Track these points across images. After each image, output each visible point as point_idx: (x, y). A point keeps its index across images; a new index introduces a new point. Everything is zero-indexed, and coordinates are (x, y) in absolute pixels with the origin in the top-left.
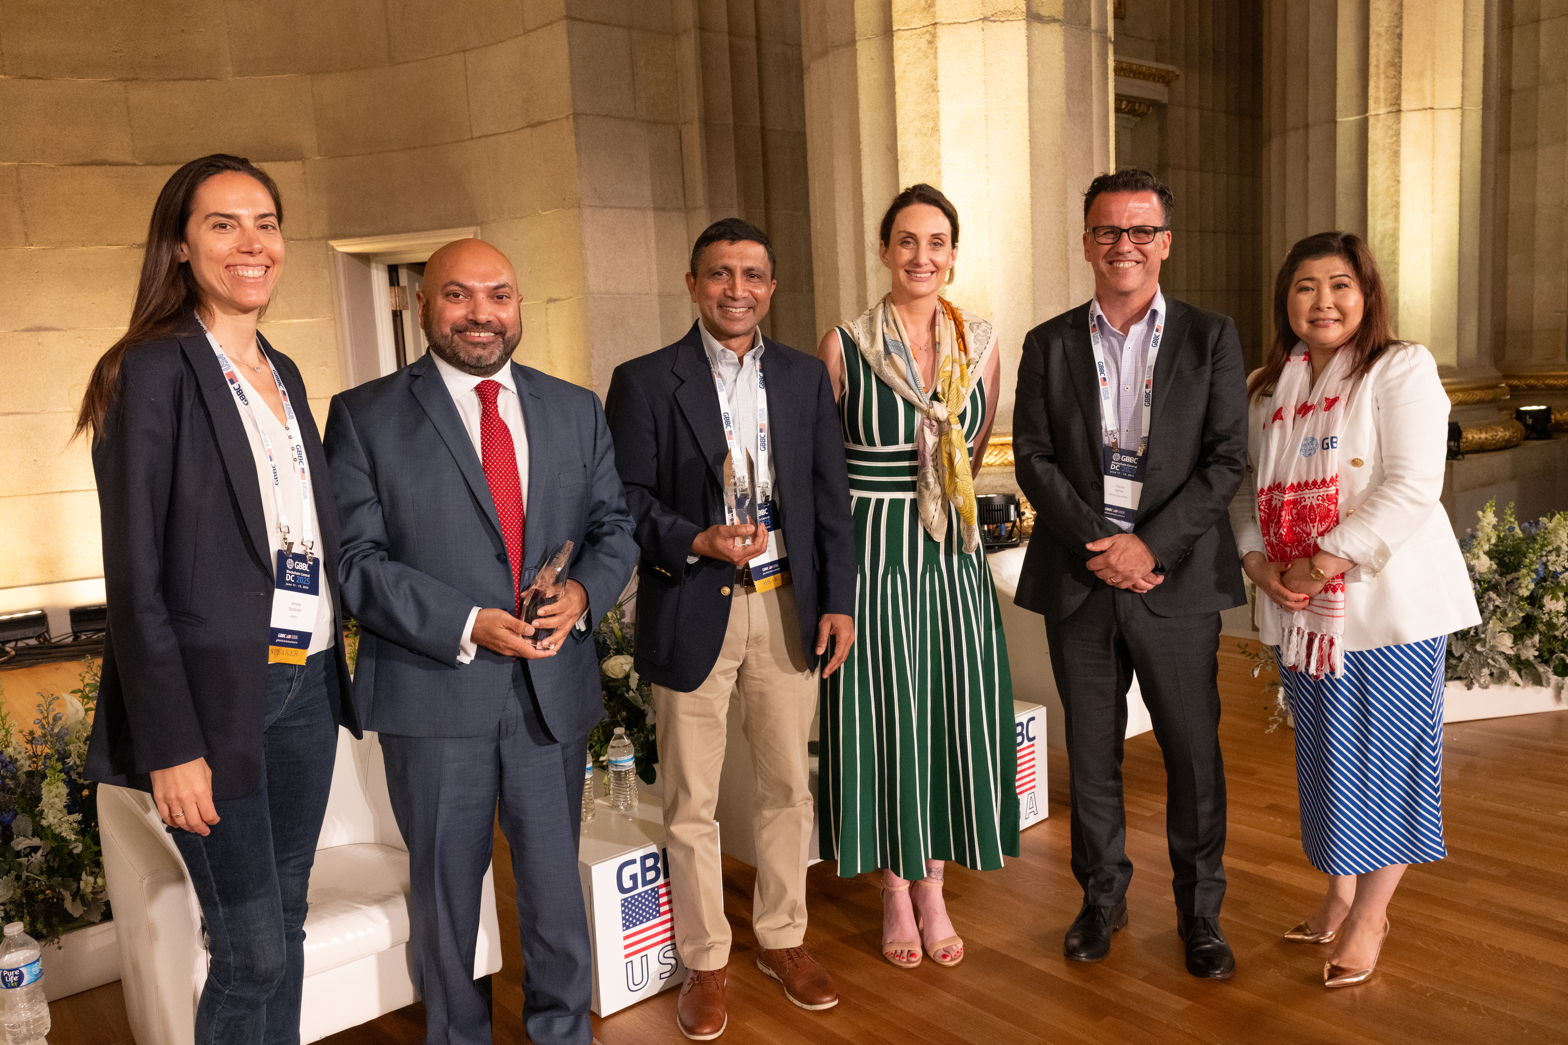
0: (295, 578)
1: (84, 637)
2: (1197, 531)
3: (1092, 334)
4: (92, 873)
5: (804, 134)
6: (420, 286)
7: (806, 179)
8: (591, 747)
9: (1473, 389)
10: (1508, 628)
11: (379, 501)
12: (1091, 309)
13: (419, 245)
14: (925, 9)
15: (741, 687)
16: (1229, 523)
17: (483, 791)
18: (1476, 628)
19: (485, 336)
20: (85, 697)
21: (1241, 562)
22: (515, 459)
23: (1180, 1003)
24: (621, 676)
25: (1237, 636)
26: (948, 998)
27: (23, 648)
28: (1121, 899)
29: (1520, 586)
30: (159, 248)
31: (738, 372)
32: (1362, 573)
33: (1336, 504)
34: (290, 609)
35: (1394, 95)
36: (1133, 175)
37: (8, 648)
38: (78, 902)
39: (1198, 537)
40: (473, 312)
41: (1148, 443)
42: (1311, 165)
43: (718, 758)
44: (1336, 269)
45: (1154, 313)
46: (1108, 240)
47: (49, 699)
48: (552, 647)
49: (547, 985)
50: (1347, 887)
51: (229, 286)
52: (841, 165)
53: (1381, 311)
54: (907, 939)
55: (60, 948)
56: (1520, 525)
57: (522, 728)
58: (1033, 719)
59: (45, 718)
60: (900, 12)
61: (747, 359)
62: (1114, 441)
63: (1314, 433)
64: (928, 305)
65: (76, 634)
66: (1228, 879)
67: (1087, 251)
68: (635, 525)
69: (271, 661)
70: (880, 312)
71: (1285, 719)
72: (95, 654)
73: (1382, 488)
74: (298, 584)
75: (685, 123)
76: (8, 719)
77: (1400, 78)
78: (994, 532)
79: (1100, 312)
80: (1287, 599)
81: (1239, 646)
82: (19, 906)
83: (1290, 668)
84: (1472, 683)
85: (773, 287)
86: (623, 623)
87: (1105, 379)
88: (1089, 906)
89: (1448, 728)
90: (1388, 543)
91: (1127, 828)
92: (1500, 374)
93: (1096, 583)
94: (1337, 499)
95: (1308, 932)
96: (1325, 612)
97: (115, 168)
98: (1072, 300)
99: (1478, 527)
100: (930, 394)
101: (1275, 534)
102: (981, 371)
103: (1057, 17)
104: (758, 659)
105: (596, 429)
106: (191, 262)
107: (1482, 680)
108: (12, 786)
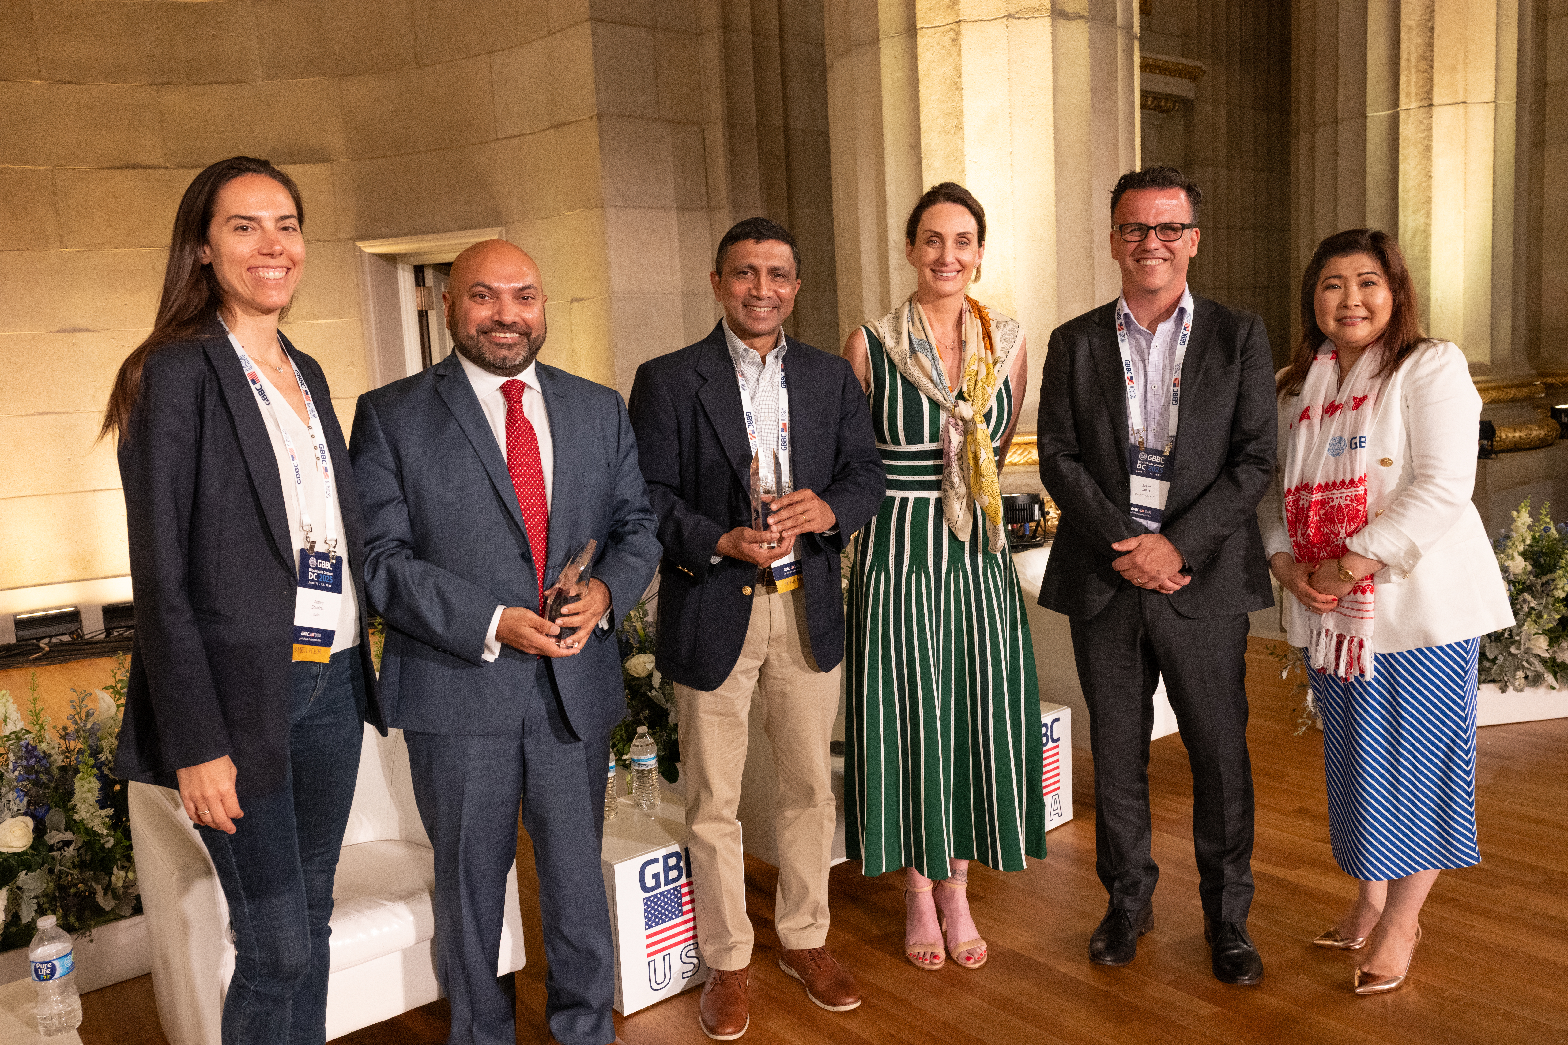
0: (318, 576)
1: (116, 634)
2: (1225, 531)
3: (1118, 333)
4: (123, 868)
5: (827, 133)
6: (445, 286)
7: (829, 178)
8: (614, 746)
9: (1508, 387)
10: (1543, 630)
11: (405, 500)
12: (1118, 307)
13: (445, 245)
14: (948, 7)
15: (763, 687)
16: (1256, 522)
17: (506, 789)
18: (1510, 630)
19: (510, 336)
20: (116, 693)
21: (1269, 563)
22: (539, 458)
23: (1208, 1009)
24: (644, 675)
25: (1264, 636)
26: (972, 1001)
27: (56, 645)
28: (1147, 903)
29: (1556, 588)
30: (182, 251)
31: (761, 372)
32: (1392, 574)
33: (1365, 504)
34: (313, 607)
35: (1425, 89)
36: (1160, 172)
37: (42, 644)
38: (110, 894)
39: (1225, 538)
40: (499, 313)
41: (1176, 444)
42: (1341, 160)
43: (739, 758)
44: (1363, 266)
45: (1182, 311)
46: (1135, 237)
47: (82, 695)
48: (576, 645)
49: (570, 984)
50: (1378, 892)
51: (251, 288)
52: (865, 163)
53: (1410, 308)
54: (930, 940)
55: (91, 941)
56: (1555, 526)
57: (546, 725)
58: (1057, 720)
59: (77, 714)
60: (924, 10)
61: (770, 359)
62: (1140, 440)
63: (1342, 431)
64: (954, 305)
65: (108, 631)
66: (1256, 883)
67: (1114, 249)
68: (658, 524)
69: (296, 657)
70: (906, 311)
71: (1314, 721)
72: (126, 650)
73: (1412, 488)
74: (320, 582)
75: (709, 122)
76: (42, 715)
77: (1432, 72)
78: (1018, 532)
79: (1127, 310)
80: (1315, 600)
81: (1267, 647)
82: (52, 899)
83: (1319, 670)
84: (1506, 686)
85: (798, 287)
86: (646, 622)
87: (1131, 378)
88: (1114, 910)
89: (1481, 731)
90: (1419, 544)
91: (1153, 831)
92: (1534, 372)
93: (1122, 584)
94: (1365, 499)
95: (1339, 938)
96: (1354, 613)
97: (148, 171)
98: (1097, 298)
99: (1512, 527)
100: (956, 393)
101: (1303, 535)
102: (1008, 369)
103: (1082, 14)
104: (780, 658)
105: (620, 428)
106: (213, 263)
107: (1517, 683)
108: (46, 781)
